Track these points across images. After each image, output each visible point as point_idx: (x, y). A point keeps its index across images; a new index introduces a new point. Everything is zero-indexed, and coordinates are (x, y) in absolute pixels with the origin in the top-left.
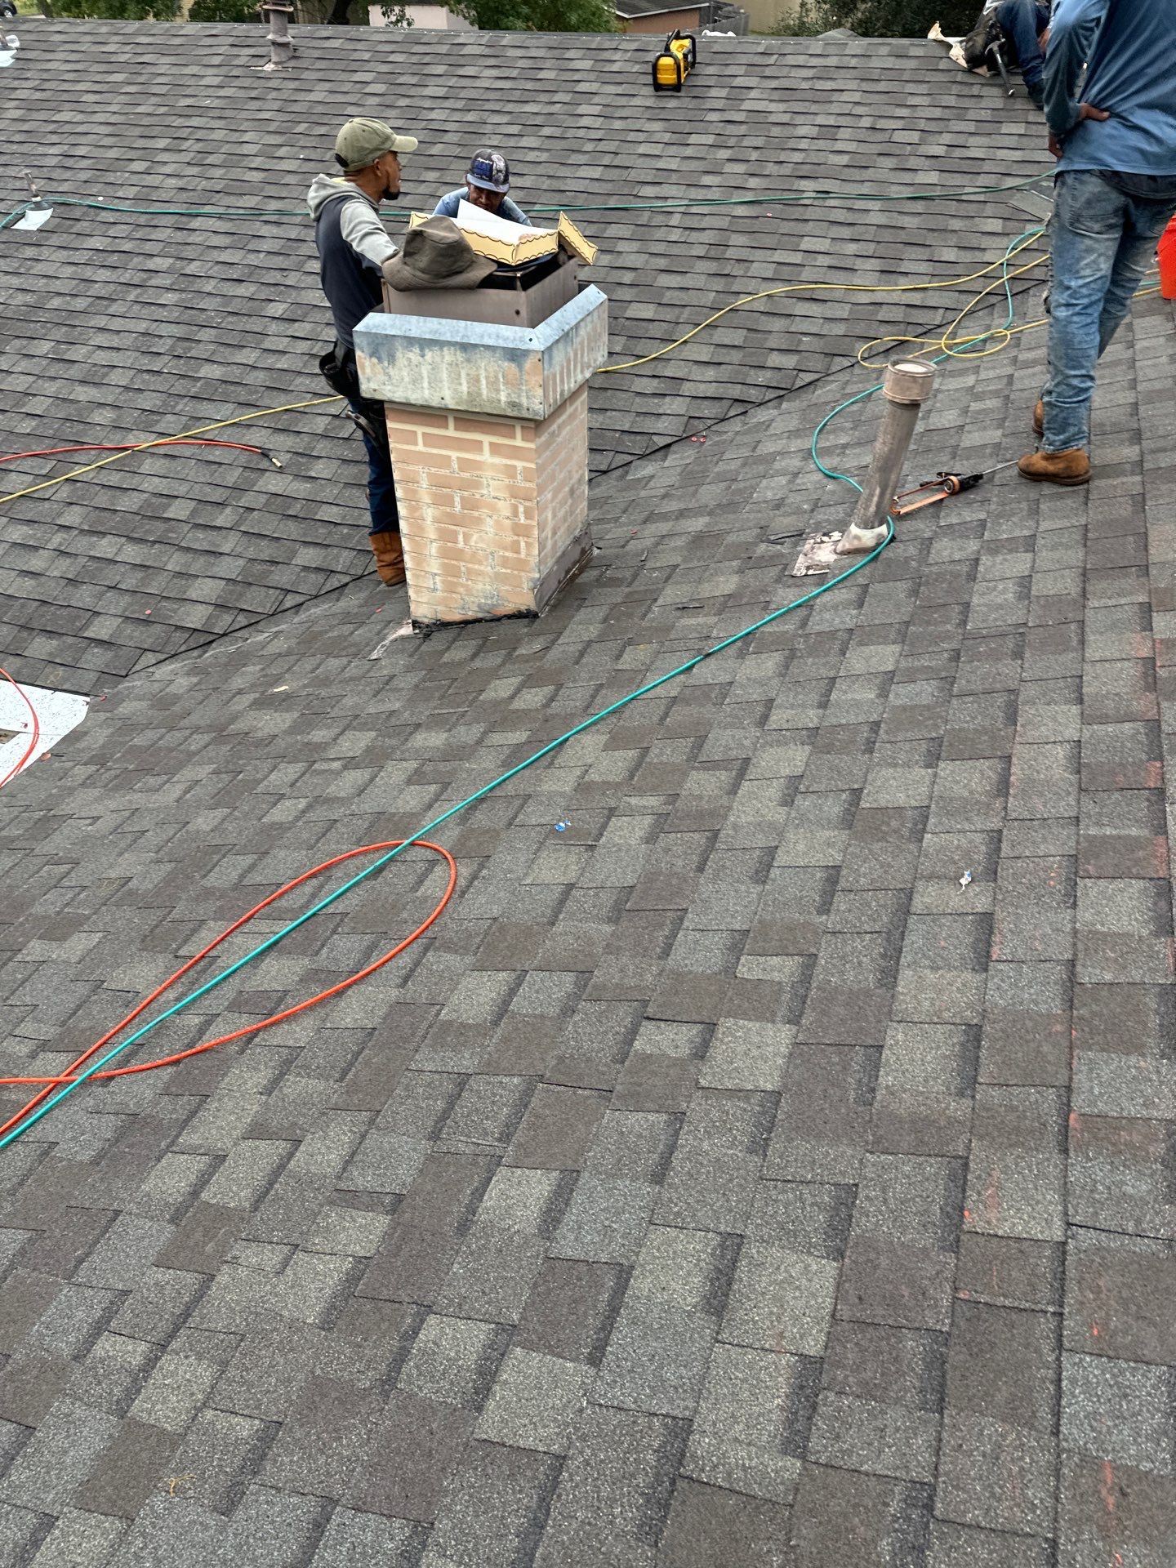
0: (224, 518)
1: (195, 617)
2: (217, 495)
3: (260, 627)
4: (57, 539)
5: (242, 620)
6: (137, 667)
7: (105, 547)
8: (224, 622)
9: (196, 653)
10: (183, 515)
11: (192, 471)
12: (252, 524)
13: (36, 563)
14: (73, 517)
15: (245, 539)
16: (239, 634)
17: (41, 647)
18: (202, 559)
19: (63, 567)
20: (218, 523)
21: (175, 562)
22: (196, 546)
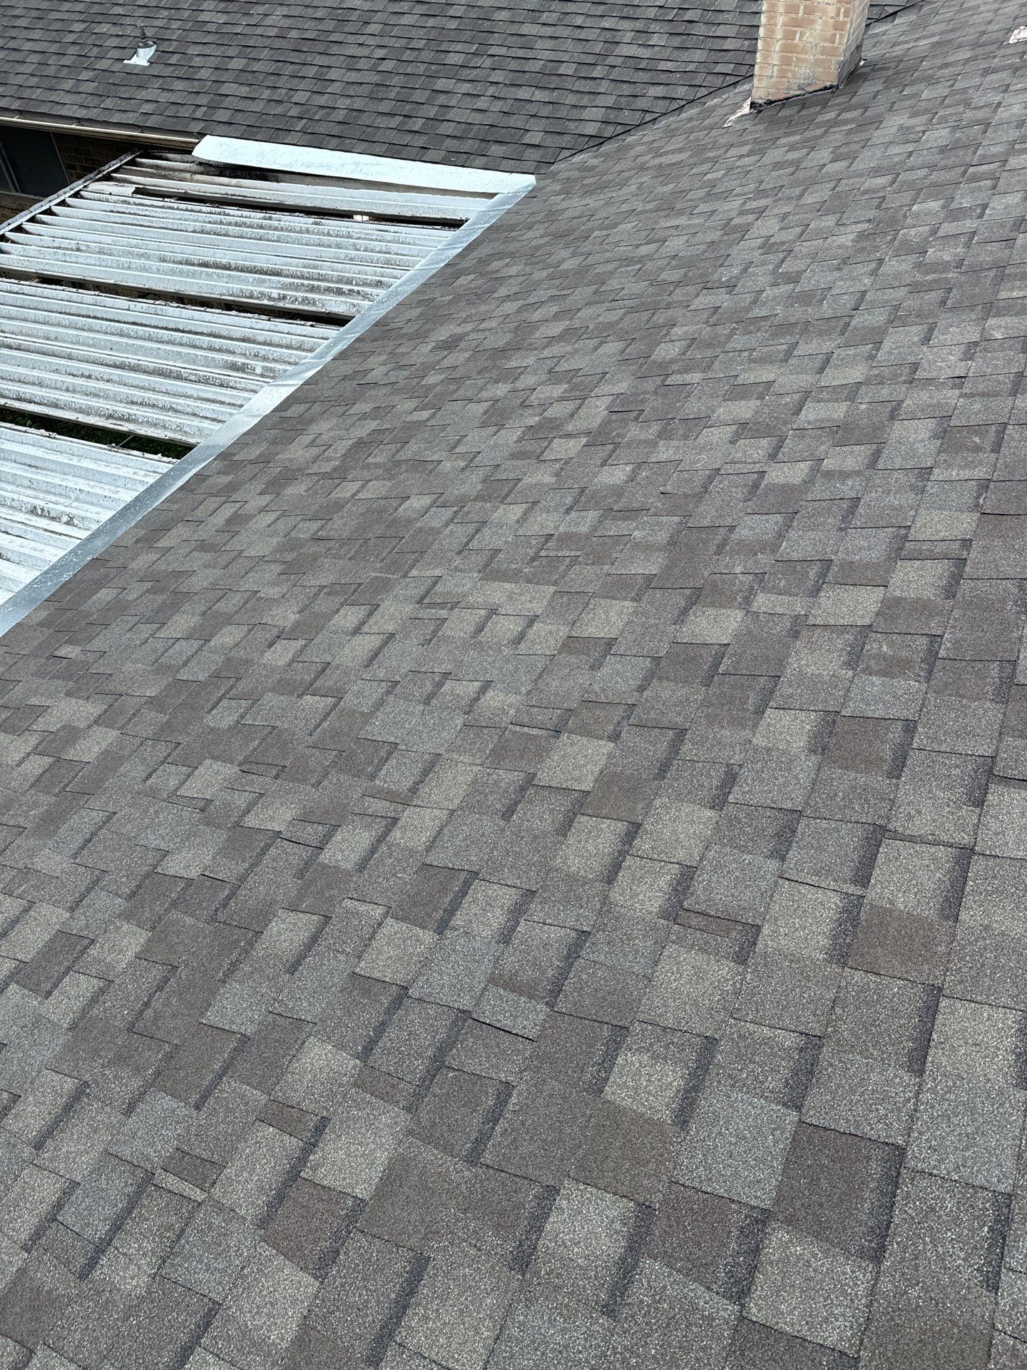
0: (597, 73)
1: (591, 129)
2: (590, 59)
3: (632, 132)
4: (491, 90)
5: (620, 129)
6: (559, 158)
7: (523, 93)
8: (609, 131)
9: (594, 149)
10: (570, 72)
11: (569, 45)
12: (615, 74)
13: (481, 104)
14: (498, 76)
15: (613, 84)
16: (619, 137)
17: (496, 150)
18: (587, 97)
19: (498, 105)
20: (594, 75)
21: (571, 99)
22: (582, 89)
